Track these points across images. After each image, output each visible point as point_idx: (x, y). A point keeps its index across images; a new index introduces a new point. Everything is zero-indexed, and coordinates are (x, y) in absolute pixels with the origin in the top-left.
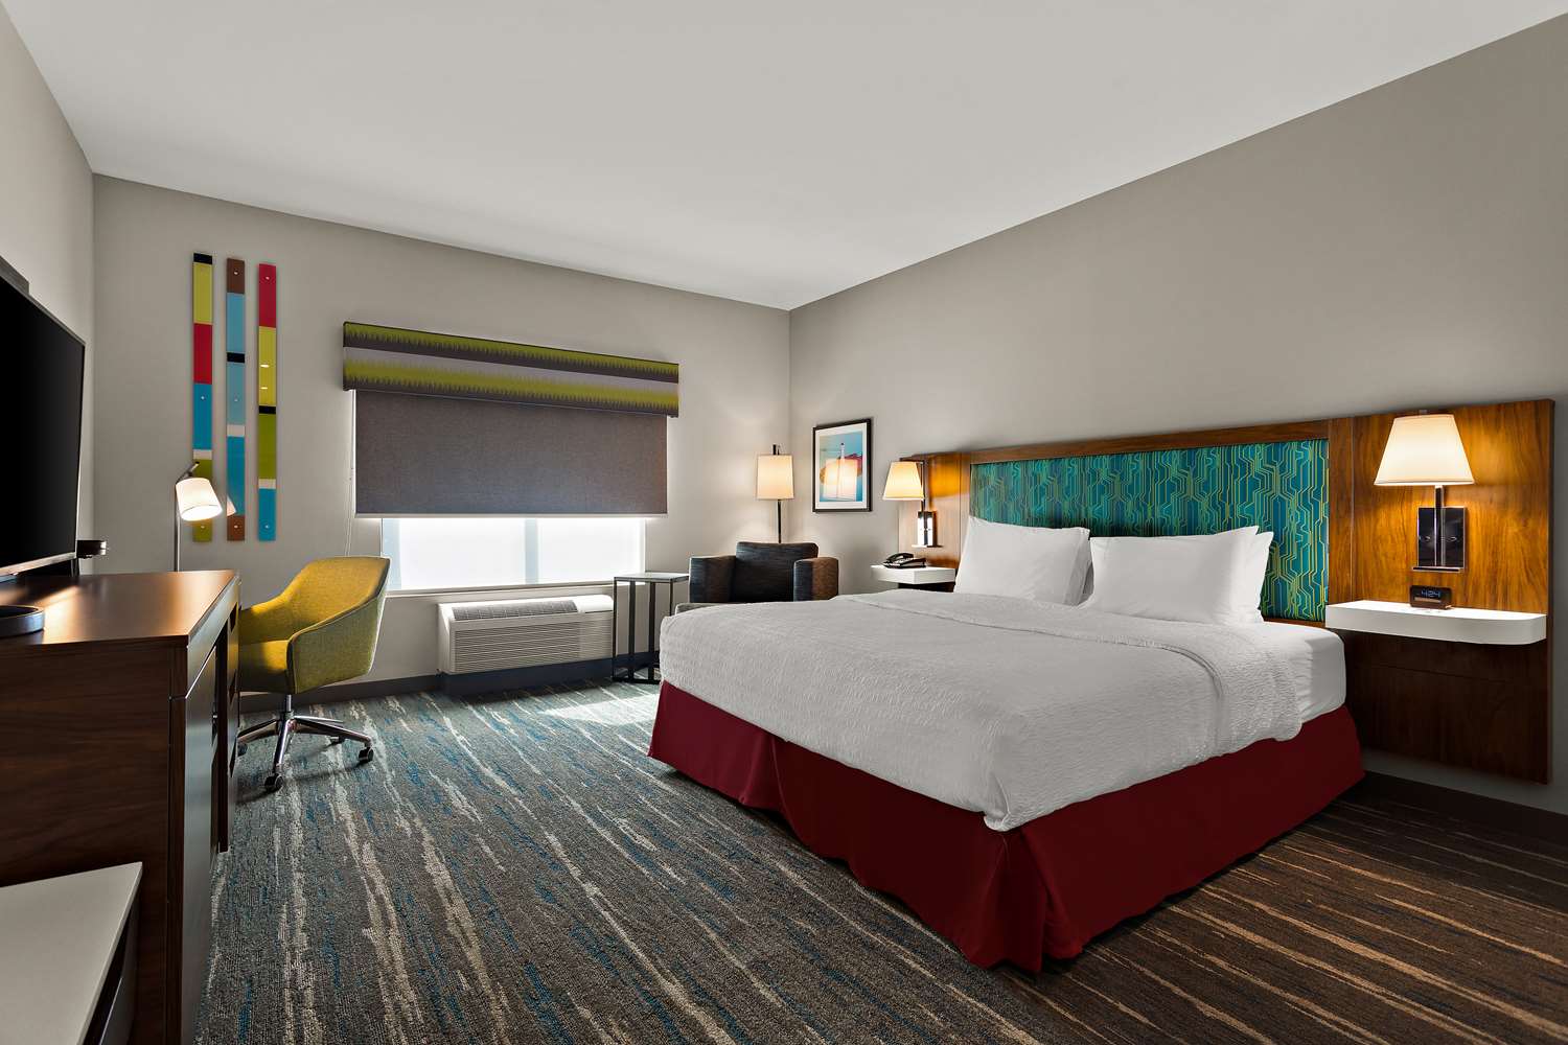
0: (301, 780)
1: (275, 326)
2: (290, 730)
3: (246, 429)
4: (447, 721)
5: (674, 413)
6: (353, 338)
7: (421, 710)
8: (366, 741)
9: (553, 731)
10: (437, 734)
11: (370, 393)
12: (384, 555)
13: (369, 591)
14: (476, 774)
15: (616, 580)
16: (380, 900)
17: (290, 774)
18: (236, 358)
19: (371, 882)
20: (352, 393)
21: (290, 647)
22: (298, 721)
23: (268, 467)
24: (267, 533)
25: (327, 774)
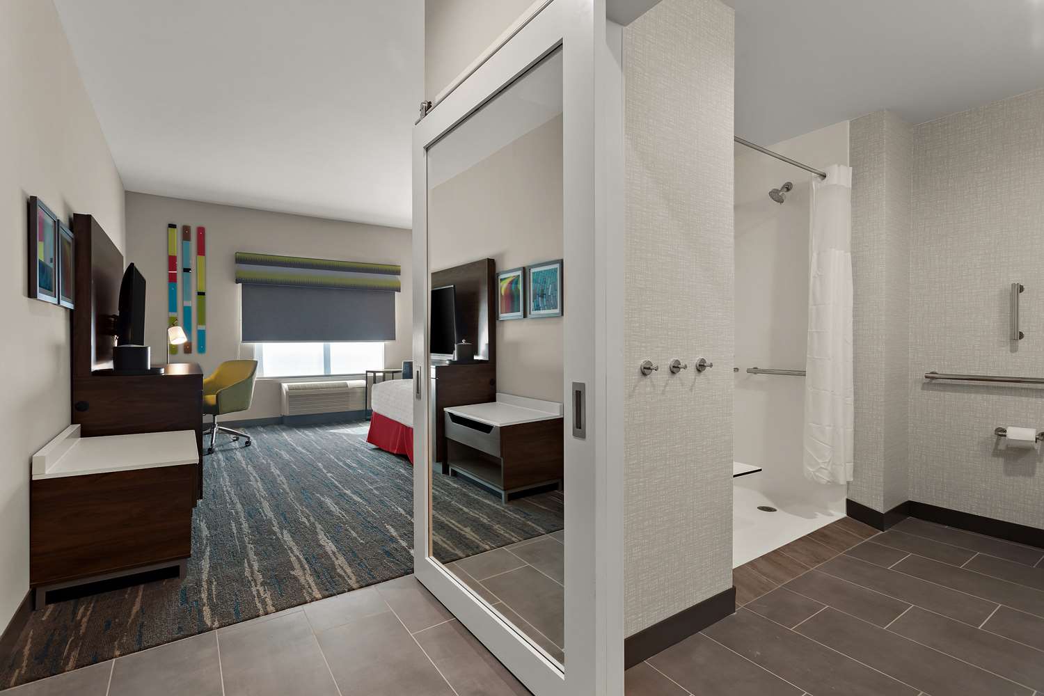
0: (221, 451)
1: (204, 255)
2: (216, 433)
3: (193, 303)
4: (284, 434)
5: (399, 290)
6: (241, 260)
7: (273, 431)
8: (249, 438)
9: (330, 437)
10: (280, 438)
11: (249, 285)
12: (255, 359)
13: (249, 374)
14: (294, 449)
15: (367, 372)
16: (254, 477)
17: (217, 449)
18: (186, 270)
19: (252, 474)
20: (240, 285)
21: (217, 397)
22: (220, 429)
23: (202, 320)
24: (202, 349)
25: (232, 449)
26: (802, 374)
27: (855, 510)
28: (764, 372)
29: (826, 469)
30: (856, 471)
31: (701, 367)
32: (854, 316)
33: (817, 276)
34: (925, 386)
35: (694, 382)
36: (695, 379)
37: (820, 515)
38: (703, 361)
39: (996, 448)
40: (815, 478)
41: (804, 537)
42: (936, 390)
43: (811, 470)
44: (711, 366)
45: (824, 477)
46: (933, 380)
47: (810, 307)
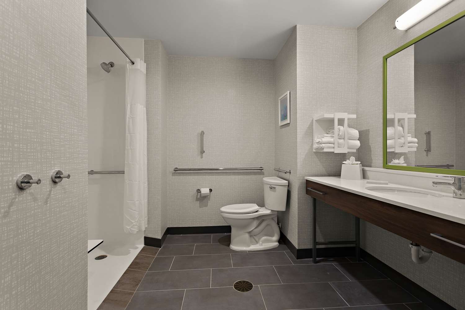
26: (123, 172)
27: (149, 241)
28: (97, 173)
29: (136, 225)
30: (149, 222)
31: (57, 178)
32: (147, 141)
33: (130, 117)
34: (174, 174)
35: (49, 195)
36: (50, 191)
37: (132, 250)
38: (59, 173)
39: (197, 198)
40: (130, 231)
41: (127, 270)
42: (177, 176)
43: (128, 227)
44: (69, 177)
45: (135, 230)
46: (177, 171)
47: (127, 135)
